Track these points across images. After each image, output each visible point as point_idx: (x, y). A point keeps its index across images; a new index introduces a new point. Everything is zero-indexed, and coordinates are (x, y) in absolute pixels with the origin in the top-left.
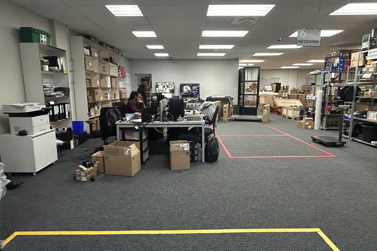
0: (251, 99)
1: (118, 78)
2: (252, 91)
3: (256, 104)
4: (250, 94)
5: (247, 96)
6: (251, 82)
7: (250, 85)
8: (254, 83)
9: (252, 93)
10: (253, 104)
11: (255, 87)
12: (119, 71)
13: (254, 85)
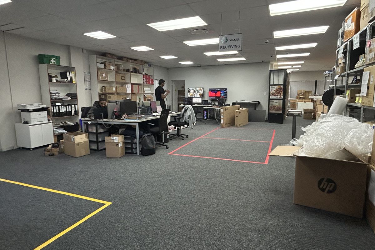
0: (277, 104)
1: (143, 85)
2: (277, 96)
3: (282, 109)
4: (275, 98)
5: (273, 100)
6: (277, 86)
7: (276, 89)
8: (280, 86)
9: (278, 97)
10: (278, 109)
11: (281, 91)
12: (144, 79)
13: (279, 89)
